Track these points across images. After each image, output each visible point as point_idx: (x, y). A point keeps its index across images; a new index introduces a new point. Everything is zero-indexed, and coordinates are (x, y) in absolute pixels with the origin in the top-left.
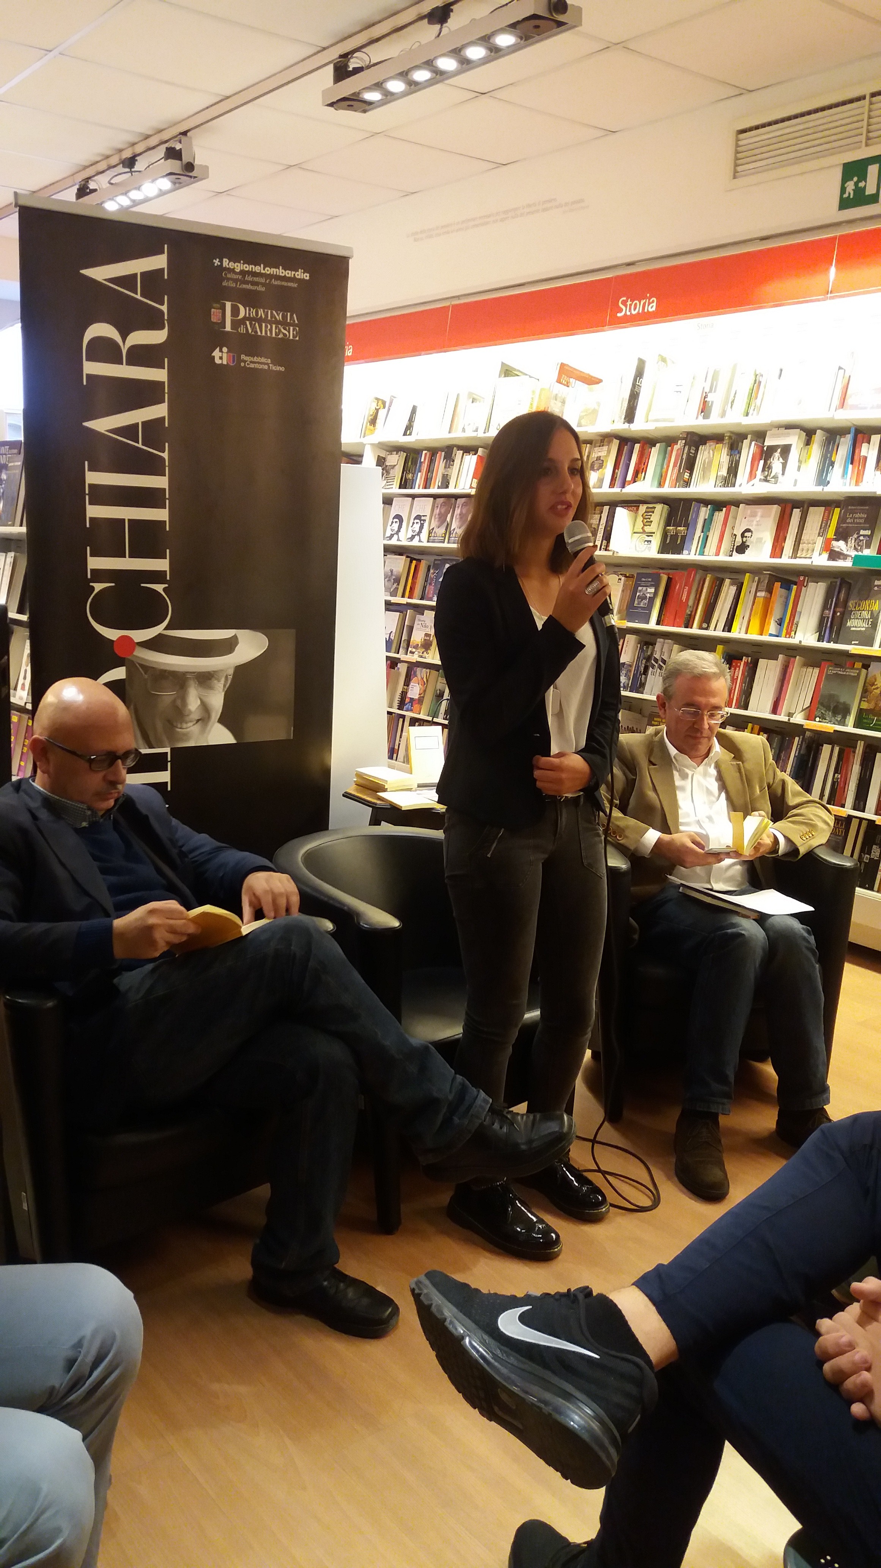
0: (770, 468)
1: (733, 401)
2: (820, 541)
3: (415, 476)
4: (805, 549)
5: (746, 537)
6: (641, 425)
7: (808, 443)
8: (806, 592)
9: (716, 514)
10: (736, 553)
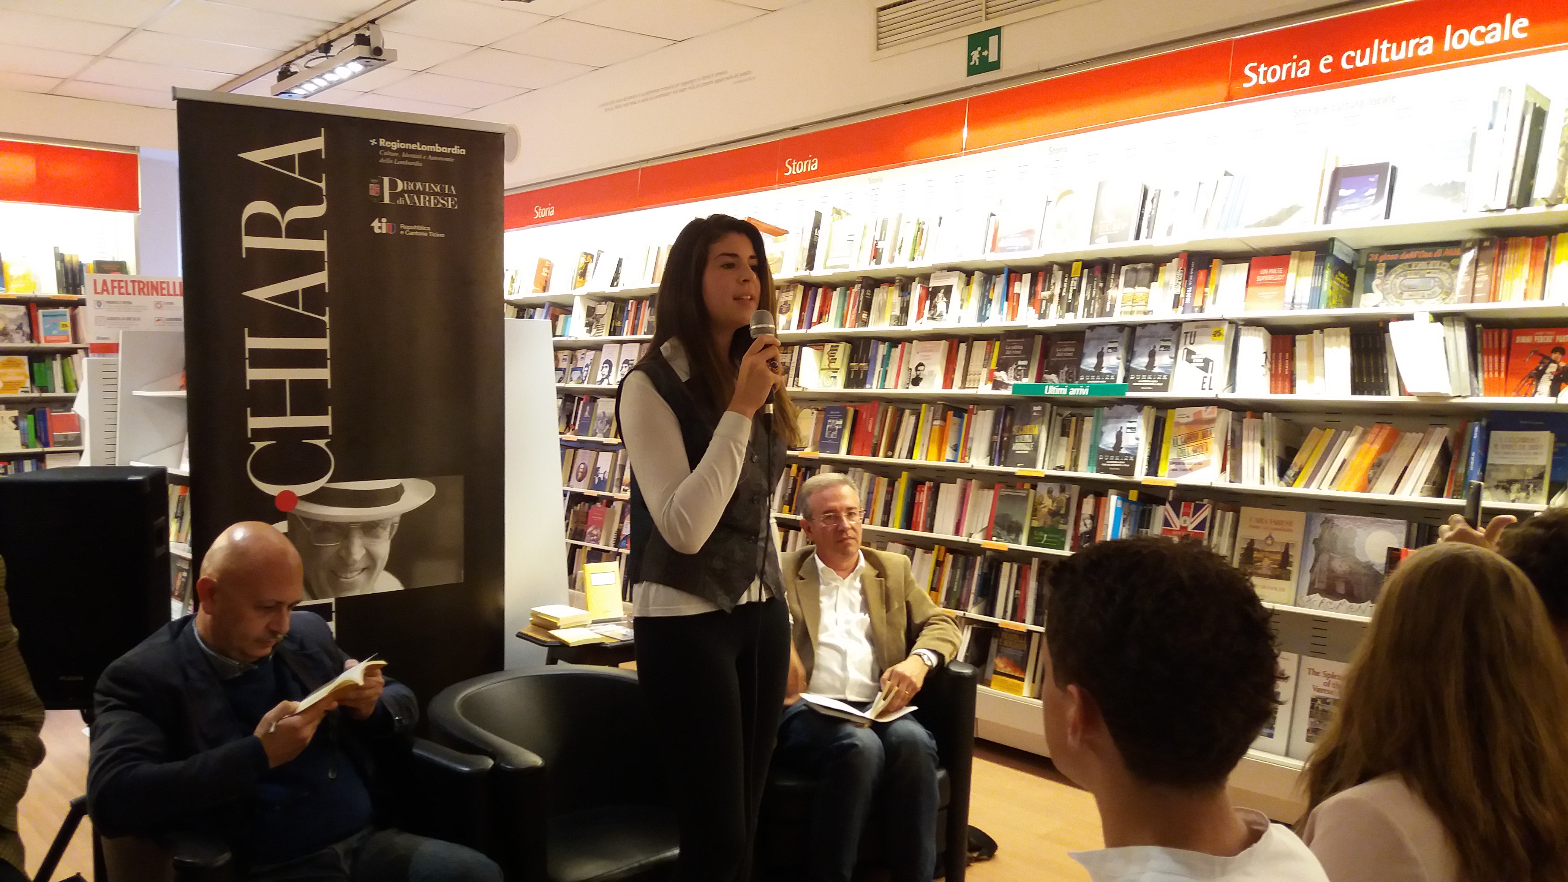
0: (935, 307)
1: (900, 248)
3: (623, 323)
4: (973, 379)
5: (919, 370)
6: (820, 272)
7: (968, 283)
8: (976, 419)
9: (893, 350)
10: (911, 386)
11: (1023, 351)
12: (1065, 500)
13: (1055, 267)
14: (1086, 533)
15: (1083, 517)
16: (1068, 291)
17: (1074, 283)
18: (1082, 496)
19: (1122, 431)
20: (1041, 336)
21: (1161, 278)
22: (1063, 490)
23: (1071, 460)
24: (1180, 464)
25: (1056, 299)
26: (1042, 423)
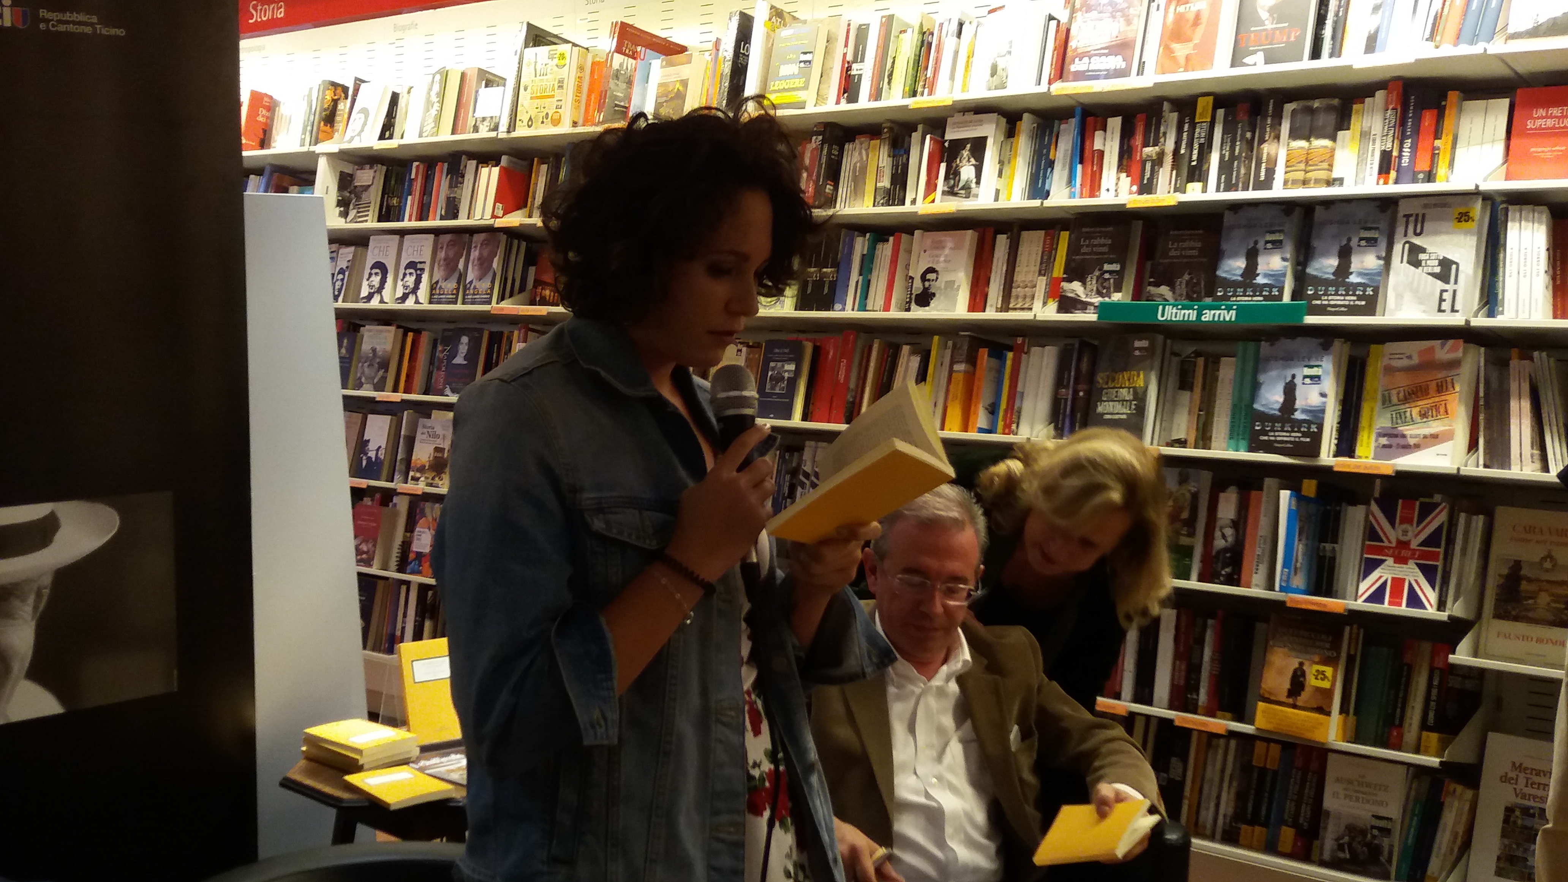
0: (957, 174)
1: (890, 76)
2: (1042, 283)
3: (403, 201)
4: (1021, 294)
5: (929, 280)
7: (1011, 133)
8: (1028, 362)
9: (880, 246)
10: (913, 306)
11: (1112, 248)
12: (1188, 496)
13: (1166, 106)
14: (1225, 550)
15: (1219, 523)
16: (1190, 146)
17: (1200, 132)
18: (1218, 487)
19: (1296, 381)
20: (1141, 222)
21: (1357, 123)
22: (1183, 480)
23: (1197, 429)
24: (1396, 436)
25: (1168, 160)
26: (1152, 369)
